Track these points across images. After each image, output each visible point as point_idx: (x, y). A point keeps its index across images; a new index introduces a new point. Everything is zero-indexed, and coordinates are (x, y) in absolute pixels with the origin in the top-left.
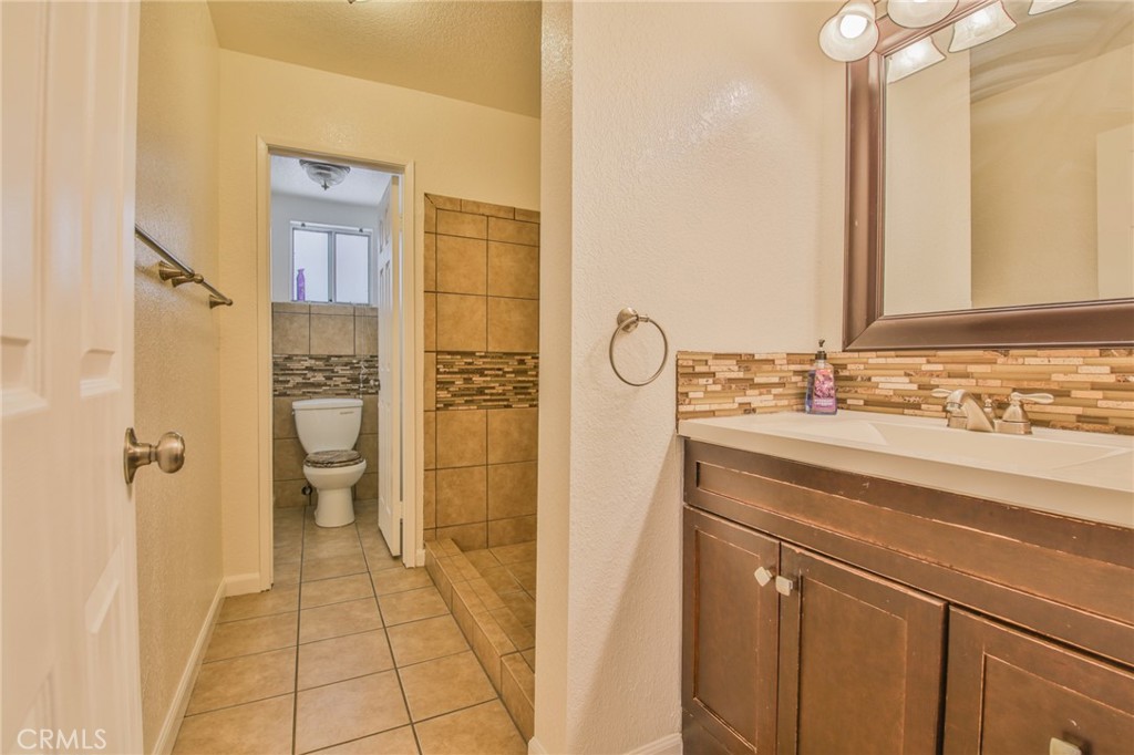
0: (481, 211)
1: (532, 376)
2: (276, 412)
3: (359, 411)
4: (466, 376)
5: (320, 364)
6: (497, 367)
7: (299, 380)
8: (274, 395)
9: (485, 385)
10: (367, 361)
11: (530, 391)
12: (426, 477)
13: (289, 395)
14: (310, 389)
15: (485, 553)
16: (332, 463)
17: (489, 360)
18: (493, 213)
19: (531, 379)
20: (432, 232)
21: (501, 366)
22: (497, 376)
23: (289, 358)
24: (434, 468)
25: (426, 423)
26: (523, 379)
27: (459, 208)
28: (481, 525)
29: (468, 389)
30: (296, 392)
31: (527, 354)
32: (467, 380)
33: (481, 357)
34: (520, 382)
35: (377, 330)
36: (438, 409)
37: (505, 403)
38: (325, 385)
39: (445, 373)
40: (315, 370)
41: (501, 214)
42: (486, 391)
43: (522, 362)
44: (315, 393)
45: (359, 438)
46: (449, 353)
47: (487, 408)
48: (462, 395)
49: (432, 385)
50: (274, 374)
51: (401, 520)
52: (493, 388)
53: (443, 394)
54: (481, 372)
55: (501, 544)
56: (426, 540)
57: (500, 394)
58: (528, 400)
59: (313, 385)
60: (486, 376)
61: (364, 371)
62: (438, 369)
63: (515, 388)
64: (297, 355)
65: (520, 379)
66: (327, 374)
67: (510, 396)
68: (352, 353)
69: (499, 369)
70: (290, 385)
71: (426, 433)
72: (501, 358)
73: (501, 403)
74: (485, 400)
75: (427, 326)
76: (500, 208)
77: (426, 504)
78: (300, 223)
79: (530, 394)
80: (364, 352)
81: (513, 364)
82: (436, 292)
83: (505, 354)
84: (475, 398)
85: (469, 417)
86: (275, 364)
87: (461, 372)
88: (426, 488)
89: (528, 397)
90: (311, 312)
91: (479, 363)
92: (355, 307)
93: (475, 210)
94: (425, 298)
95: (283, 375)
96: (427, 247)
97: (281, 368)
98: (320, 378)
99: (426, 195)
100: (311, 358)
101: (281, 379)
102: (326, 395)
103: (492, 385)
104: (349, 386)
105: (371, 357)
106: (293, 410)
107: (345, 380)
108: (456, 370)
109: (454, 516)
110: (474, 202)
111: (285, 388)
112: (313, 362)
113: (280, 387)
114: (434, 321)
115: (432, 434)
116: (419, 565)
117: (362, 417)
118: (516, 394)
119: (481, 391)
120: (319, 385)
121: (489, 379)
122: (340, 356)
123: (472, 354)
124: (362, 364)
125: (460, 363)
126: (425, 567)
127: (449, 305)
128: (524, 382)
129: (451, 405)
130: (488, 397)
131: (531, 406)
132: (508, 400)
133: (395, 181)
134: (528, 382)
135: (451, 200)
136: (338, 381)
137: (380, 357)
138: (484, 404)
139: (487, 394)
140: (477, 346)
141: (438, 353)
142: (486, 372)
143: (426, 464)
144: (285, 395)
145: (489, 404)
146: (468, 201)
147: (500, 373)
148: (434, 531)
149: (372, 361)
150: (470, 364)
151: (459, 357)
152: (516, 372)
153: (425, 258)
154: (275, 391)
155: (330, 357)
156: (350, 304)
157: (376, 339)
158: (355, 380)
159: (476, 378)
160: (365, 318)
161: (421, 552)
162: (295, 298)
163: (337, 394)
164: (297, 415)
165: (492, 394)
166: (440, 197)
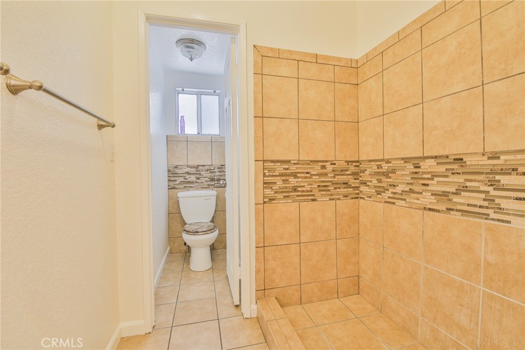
0: (293, 57)
1: (331, 177)
2: (169, 198)
3: (215, 197)
4: (284, 178)
5: (193, 170)
6: (306, 171)
7: (182, 179)
8: (169, 189)
9: (298, 185)
10: (219, 168)
11: (329, 188)
12: (257, 252)
13: (176, 188)
14: (187, 185)
15: (299, 309)
16: (198, 232)
17: (300, 166)
18: (302, 58)
19: (330, 180)
20: (259, 73)
21: (309, 171)
22: (306, 178)
23: (176, 167)
24: (262, 246)
25: (257, 213)
26: (325, 179)
27: (278, 55)
28: (295, 287)
29: (286, 188)
30: (180, 187)
31: (326, 161)
32: (285, 181)
33: (294, 164)
34: (322, 182)
35: (224, 149)
36: (264, 202)
37: (312, 198)
38: (196, 182)
39: (269, 176)
40: (190, 174)
41: (308, 59)
42: (299, 189)
43: (323, 167)
44: (190, 187)
45: (215, 214)
46: (272, 161)
47: (300, 201)
48: (282, 192)
49: (261, 185)
50: (168, 177)
51: (240, 280)
52: (304, 186)
53: (268, 191)
54: (295, 175)
55: (310, 302)
56: (258, 299)
57: (308, 191)
58: (328, 195)
59: (189, 182)
60: (299, 177)
61: (217, 174)
62: (264, 173)
63: (319, 186)
64: (180, 165)
65: (323, 180)
66: (198, 176)
67: (316, 192)
68: (211, 164)
69: (308, 173)
70: (177, 183)
71: (256, 220)
72: (309, 164)
73: (309, 198)
74: (298, 196)
75: (256, 142)
76: (307, 54)
77: (258, 272)
78: (181, 89)
79: (329, 190)
80: (217, 162)
81: (317, 169)
82: (263, 117)
83: (311, 161)
84: (291, 194)
85: (286, 208)
86: (169, 171)
87: (281, 175)
88: (257, 260)
89: (328, 193)
90: (188, 140)
91: (293, 169)
92: (212, 136)
93: (289, 56)
94: (255, 122)
95: (173, 177)
96: (256, 84)
97: (172, 173)
98: (193, 178)
99: (254, 46)
100: (188, 166)
101: (172, 179)
102: (197, 188)
103: (303, 184)
104: (209, 183)
105: (221, 166)
106: (178, 198)
107: (207, 179)
108: (278, 174)
109: (277, 280)
110: (288, 51)
111: (174, 184)
112: (189, 169)
113: (172, 184)
114: (261, 139)
115: (261, 222)
116: (252, 316)
117: (217, 201)
118: (320, 190)
119: (295, 189)
120: (192, 182)
121: (300, 180)
122: (204, 166)
123: (288, 162)
124: (216, 170)
125: (280, 168)
126: (257, 318)
127: (272, 126)
128: (325, 181)
129: (274, 199)
130: (300, 194)
131: (330, 199)
132: (314, 195)
133: (233, 40)
134: (328, 181)
135: (272, 49)
136: (203, 180)
137: (226, 166)
138: (297, 198)
139: (299, 191)
140: (292, 156)
141: (264, 161)
142: (298, 175)
143: (257, 243)
144: (174, 188)
145: (301, 198)
146: (284, 50)
147: (308, 175)
148: (263, 292)
149: (222, 167)
150: (287, 169)
151: (279, 164)
152: (319, 175)
153: (254, 93)
154: (169, 186)
155: (198, 166)
156: (209, 135)
157: (224, 155)
158: (212, 180)
159: (291, 179)
160: (217, 143)
161: (254, 307)
162: (180, 133)
163: (203, 188)
164: (181, 201)
165: (303, 191)
166: (265, 47)
